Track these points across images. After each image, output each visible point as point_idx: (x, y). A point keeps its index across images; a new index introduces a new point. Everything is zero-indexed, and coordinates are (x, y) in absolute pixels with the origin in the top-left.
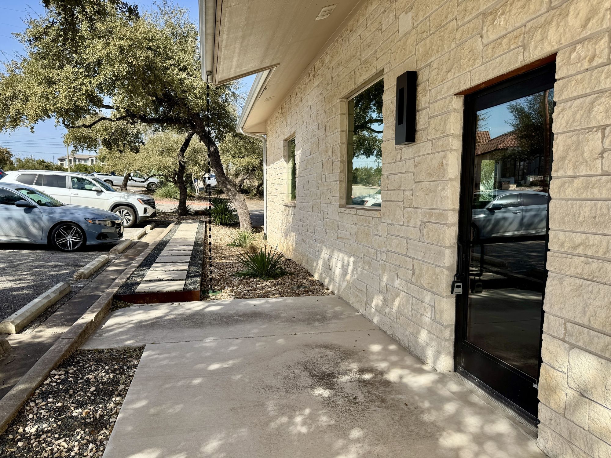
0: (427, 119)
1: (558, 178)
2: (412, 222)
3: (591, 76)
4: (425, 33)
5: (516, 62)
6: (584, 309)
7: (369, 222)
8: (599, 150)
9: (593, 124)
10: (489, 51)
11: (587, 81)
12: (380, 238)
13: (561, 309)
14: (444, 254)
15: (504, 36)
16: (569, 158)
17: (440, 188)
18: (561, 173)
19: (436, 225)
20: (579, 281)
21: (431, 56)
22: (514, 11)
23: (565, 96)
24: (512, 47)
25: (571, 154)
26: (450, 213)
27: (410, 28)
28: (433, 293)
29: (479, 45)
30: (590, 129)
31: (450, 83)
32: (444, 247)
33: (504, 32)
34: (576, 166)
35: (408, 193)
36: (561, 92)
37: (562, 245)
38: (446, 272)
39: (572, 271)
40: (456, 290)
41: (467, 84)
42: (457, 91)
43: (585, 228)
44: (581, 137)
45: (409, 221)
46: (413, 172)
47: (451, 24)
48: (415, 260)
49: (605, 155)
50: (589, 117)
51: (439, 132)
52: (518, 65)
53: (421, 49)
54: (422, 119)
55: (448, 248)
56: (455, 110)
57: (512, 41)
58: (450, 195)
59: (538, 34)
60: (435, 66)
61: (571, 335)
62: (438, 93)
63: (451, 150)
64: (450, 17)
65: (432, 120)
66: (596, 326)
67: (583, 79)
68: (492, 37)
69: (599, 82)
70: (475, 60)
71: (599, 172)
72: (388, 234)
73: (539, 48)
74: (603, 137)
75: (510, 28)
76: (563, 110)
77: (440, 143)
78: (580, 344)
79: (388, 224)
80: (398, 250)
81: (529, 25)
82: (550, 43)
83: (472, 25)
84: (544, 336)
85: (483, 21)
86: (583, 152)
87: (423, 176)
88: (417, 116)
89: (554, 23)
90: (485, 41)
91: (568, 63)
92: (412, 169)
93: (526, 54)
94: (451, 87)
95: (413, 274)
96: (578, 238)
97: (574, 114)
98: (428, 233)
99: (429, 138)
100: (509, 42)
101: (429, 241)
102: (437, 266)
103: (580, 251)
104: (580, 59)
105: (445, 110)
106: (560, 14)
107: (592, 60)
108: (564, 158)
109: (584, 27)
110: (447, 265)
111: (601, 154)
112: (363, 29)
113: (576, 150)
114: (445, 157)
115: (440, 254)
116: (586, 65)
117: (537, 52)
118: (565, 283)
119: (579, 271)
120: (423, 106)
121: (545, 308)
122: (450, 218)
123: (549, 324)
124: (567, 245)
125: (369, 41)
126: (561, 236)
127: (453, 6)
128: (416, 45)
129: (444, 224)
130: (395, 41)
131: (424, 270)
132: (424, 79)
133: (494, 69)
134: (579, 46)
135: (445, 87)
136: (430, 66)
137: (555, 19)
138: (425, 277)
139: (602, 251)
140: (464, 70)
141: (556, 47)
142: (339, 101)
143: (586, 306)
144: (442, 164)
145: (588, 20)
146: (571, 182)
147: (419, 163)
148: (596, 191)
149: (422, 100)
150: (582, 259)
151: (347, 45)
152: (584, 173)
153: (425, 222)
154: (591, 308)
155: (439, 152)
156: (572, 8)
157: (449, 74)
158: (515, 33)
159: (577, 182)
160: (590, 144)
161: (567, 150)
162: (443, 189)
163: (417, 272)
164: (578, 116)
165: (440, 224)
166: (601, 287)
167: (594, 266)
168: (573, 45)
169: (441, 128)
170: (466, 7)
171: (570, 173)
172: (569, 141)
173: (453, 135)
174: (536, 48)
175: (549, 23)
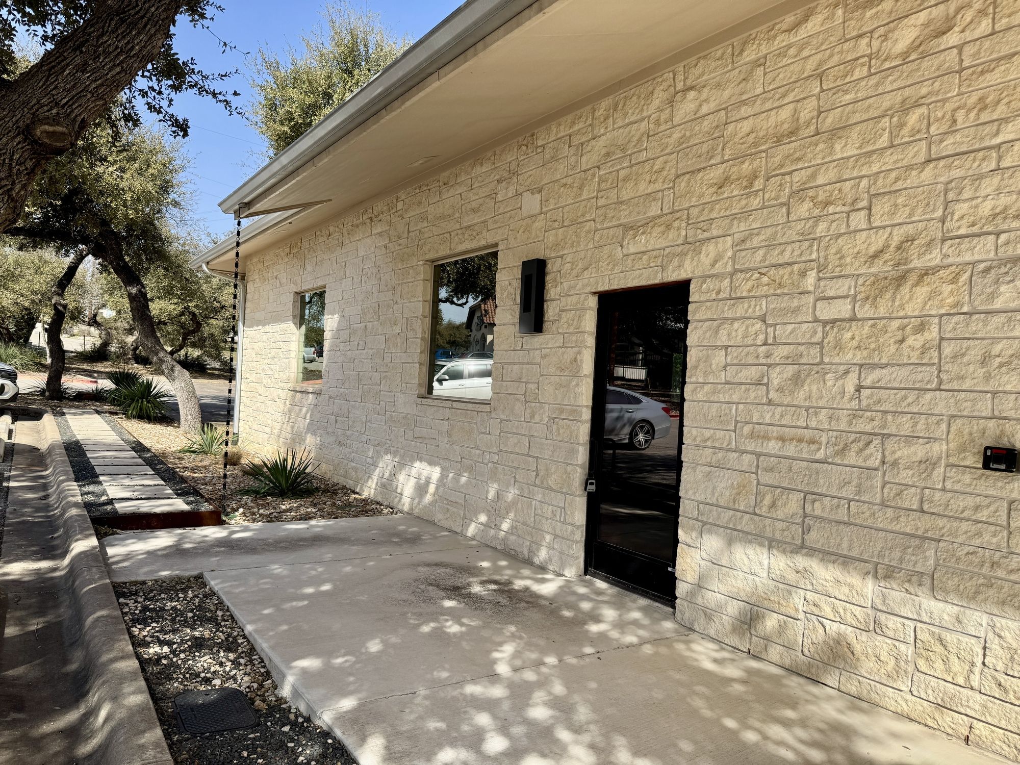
0: (557, 311)
1: (691, 383)
2: (537, 418)
3: (717, 306)
4: (557, 223)
5: (656, 278)
6: (713, 492)
7: (472, 418)
8: (723, 363)
9: (719, 343)
10: (629, 261)
11: (714, 309)
12: (489, 437)
13: (695, 493)
14: (578, 451)
15: (644, 253)
16: (700, 367)
17: (574, 383)
18: (694, 379)
19: (569, 422)
20: (708, 469)
21: (563, 248)
22: (654, 234)
23: (697, 317)
24: (652, 264)
25: (702, 365)
26: (584, 410)
27: (538, 211)
28: (562, 493)
29: (619, 253)
30: (716, 347)
31: (586, 281)
32: (578, 444)
33: (644, 249)
34: (705, 374)
35: (532, 386)
36: (694, 314)
37: (695, 440)
38: (579, 470)
39: (703, 461)
40: (589, 487)
41: (604, 287)
42: (593, 290)
43: (713, 425)
44: (710, 352)
45: (532, 417)
46: (539, 364)
47: (589, 224)
48: (540, 460)
49: (728, 368)
50: (716, 337)
51: (572, 328)
52: (657, 281)
53: (551, 238)
54: (551, 311)
55: (582, 445)
56: (590, 308)
57: (652, 260)
58: (584, 392)
59: (676, 262)
60: (568, 260)
61: (703, 514)
62: (570, 288)
63: (586, 347)
64: (588, 217)
65: (564, 313)
66: (722, 504)
67: (711, 306)
68: (632, 249)
69: (723, 311)
70: (614, 266)
71: (723, 381)
72: (501, 431)
73: (676, 273)
74: (726, 354)
75: (650, 248)
76: (696, 328)
77: (574, 338)
78: (711, 521)
79: (501, 421)
80: (517, 450)
81: (668, 250)
82: (686, 271)
83: (611, 232)
84: (680, 519)
85: (624, 234)
86: (711, 365)
87: (552, 370)
88: (545, 306)
89: (689, 256)
90: (625, 251)
91: (700, 290)
92: (538, 360)
93: (665, 274)
94: (587, 285)
95: (537, 475)
96: (707, 433)
97: (705, 333)
98: (558, 430)
99: (560, 331)
100: (649, 259)
101: (559, 438)
102: (568, 464)
103: (709, 443)
104: (709, 291)
105: (579, 306)
106: (694, 250)
107: (718, 292)
108: (696, 367)
109: (713, 265)
110: (580, 462)
111: (725, 367)
112: (465, 189)
113: (705, 361)
114: (579, 353)
115: (572, 452)
116: (714, 296)
117: (674, 275)
118: (698, 471)
119: (709, 460)
120: (553, 297)
121: (681, 494)
122: (584, 415)
123: (684, 507)
124: (699, 439)
125: (474, 205)
126: (694, 432)
127: (591, 208)
128: (546, 231)
129: (578, 421)
130: (516, 219)
131: (553, 470)
132: (555, 269)
133: (633, 279)
134: (708, 280)
135: (580, 284)
136: (562, 257)
137: (690, 253)
138: (554, 476)
139: (725, 444)
140: (602, 272)
141: (690, 276)
142: (421, 263)
143: (714, 488)
144: (575, 360)
145: (715, 262)
146: (702, 388)
147: (546, 355)
148: (721, 396)
149: (552, 292)
150: (711, 450)
151: (437, 198)
152: (711, 381)
153: (553, 419)
154: (718, 489)
155: (572, 347)
156: (704, 248)
157: (586, 272)
158: (655, 253)
159: (707, 388)
160: (717, 358)
161: (699, 361)
162: (577, 385)
163: (541, 473)
164: (708, 335)
165: (573, 420)
166: (726, 471)
167: (720, 455)
168: (704, 278)
169: (575, 323)
170: (606, 213)
171: (701, 380)
172: (700, 354)
173: (588, 332)
174: (673, 271)
175: (686, 254)
